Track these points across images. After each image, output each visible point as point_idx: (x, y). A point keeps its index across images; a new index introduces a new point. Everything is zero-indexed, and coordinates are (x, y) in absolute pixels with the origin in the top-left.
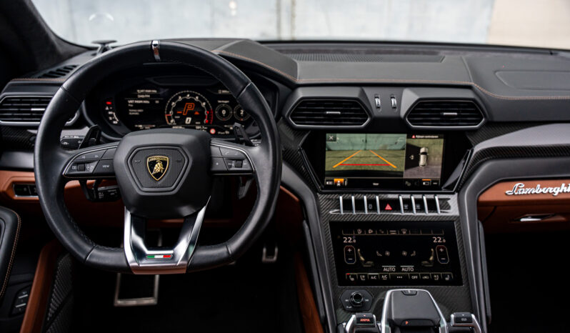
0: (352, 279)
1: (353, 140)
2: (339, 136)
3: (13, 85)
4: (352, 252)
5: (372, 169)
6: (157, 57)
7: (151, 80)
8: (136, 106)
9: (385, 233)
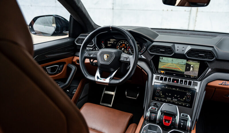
0: (156, 99)
1: (168, 60)
2: (164, 58)
3: (81, 35)
4: (159, 92)
5: (173, 70)
6: (111, 30)
7: (114, 36)
8: (110, 44)
9: (171, 88)
